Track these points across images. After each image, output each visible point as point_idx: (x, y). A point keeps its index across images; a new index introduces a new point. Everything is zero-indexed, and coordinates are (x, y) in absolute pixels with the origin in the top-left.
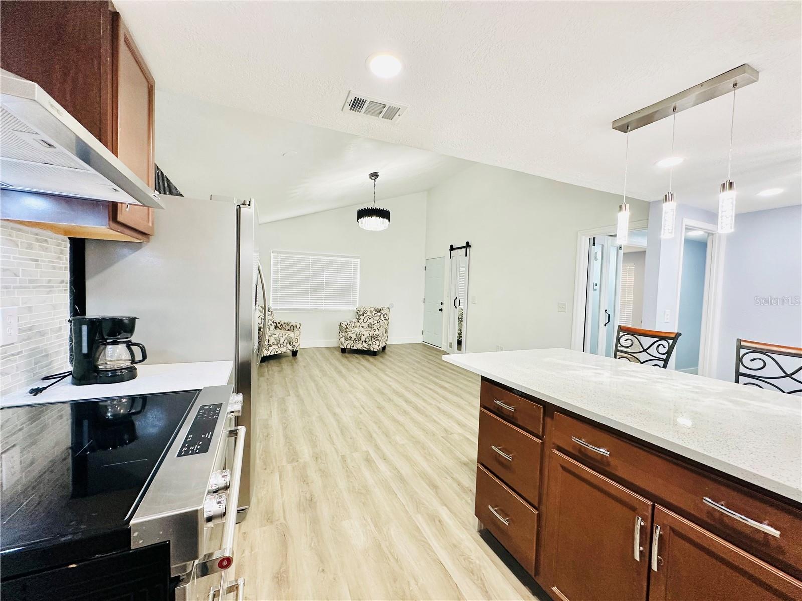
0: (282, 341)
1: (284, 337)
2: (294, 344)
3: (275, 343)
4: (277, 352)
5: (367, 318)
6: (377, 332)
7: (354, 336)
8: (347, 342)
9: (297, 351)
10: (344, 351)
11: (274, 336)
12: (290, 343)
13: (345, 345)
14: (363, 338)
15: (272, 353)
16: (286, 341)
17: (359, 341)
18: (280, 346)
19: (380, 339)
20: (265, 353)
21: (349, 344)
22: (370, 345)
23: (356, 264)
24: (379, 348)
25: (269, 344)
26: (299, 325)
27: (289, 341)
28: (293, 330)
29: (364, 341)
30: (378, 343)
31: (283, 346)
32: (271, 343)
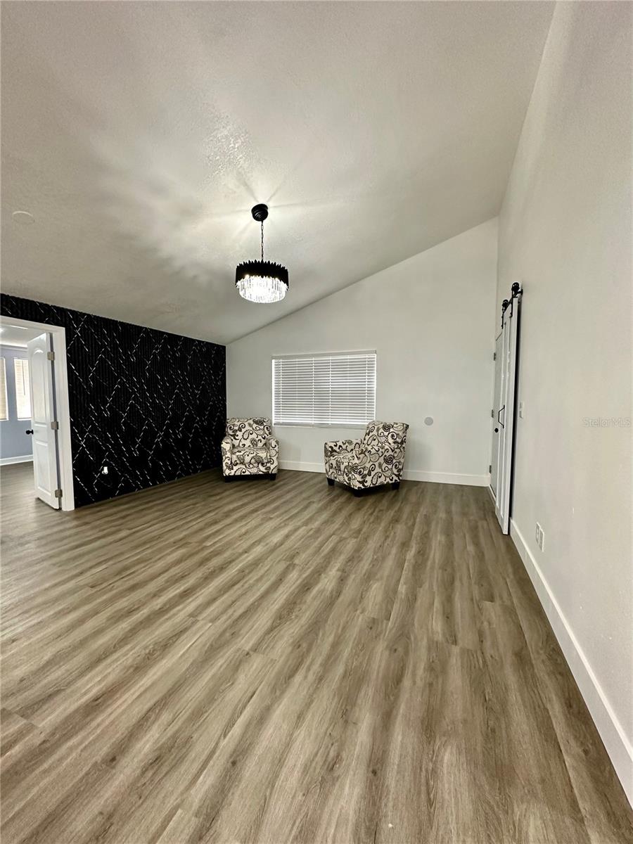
0: (247, 459)
1: (251, 456)
2: (268, 465)
3: (238, 462)
4: (244, 472)
5: (371, 438)
6: (356, 461)
7: (334, 465)
8: (331, 471)
9: (275, 474)
10: (331, 482)
11: (238, 454)
12: (263, 464)
13: (330, 473)
14: (342, 467)
15: (238, 473)
16: (253, 461)
17: (340, 470)
18: (247, 465)
19: (366, 472)
20: (227, 472)
21: (332, 474)
22: (349, 479)
23: (371, 361)
24: (364, 485)
25: (231, 463)
26: (275, 444)
27: (260, 462)
28: (269, 449)
29: (344, 472)
30: (359, 478)
31: (251, 466)
32: (233, 462)
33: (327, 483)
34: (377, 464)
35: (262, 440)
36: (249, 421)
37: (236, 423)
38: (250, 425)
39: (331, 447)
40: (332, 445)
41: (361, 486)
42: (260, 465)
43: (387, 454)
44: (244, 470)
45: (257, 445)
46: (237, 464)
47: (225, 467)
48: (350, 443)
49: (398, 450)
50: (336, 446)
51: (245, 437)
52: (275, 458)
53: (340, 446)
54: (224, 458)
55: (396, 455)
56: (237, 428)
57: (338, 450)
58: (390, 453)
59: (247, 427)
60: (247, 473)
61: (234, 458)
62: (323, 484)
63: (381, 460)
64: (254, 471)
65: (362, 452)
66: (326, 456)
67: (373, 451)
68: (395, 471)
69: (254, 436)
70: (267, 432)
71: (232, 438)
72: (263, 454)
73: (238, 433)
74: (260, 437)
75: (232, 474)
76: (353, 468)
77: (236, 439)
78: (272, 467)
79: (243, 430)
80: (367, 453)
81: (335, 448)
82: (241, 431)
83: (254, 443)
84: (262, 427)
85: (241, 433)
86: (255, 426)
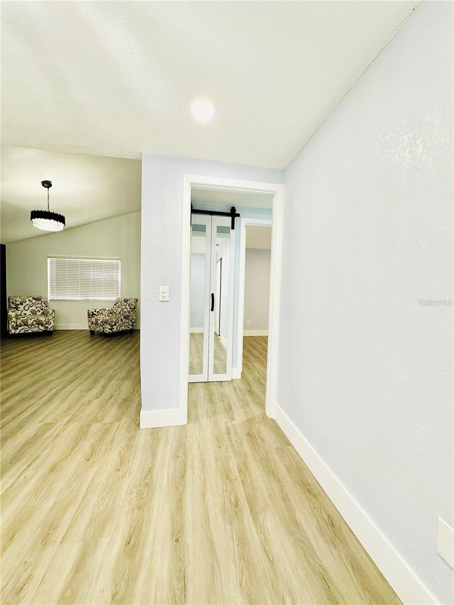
0: (30, 322)
1: (33, 320)
2: (47, 325)
3: (22, 324)
4: (27, 331)
6: (107, 318)
7: (94, 322)
8: (92, 326)
9: (52, 331)
10: (92, 332)
11: (22, 319)
12: (42, 325)
14: (99, 322)
15: (22, 332)
16: (34, 323)
17: (98, 324)
18: (30, 326)
19: (113, 324)
20: (13, 331)
21: (93, 327)
22: (103, 328)
23: (117, 265)
24: (112, 331)
25: (16, 325)
26: (52, 312)
27: (40, 323)
28: (47, 315)
29: (100, 325)
30: (109, 327)
31: (33, 327)
32: (18, 324)
33: (90, 333)
34: (120, 319)
35: (41, 310)
36: (29, 298)
37: (18, 299)
38: (30, 300)
39: (92, 312)
40: (93, 311)
41: (110, 331)
42: (40, 326)
43: (126, 314)
44: (27, 330)
45: (36, 314)
46: (21, 325)
47: (11, 328)
48: (105, 310)
49: (132, 312)
50: (95, 311)
51: (26, 308)
52: (51, 321)
53: (98, 312)
54: (10, 322)
55: (131, 315)
56: (19, 303)
57: (97, 314)
58: (127, 313)
59: (28, 302)
60: (30, 331)
61: (19, 321)
62: (87, 334)
63: (122, 317)
64: (36, 330)
65: (111, 313)
66: (89, 317)
67: (117, 313)
68: (131, 323)
69: (34, 308)
70: (44, 306)
71: (15, 309)
72: (43, 319)
73: (20, 306)
74: (39, 309)
75: (17, 332)
76: (106, 322)
77: (18, 310)
78: (50, 327)
79: (24, 304)
80: (113, 314)
81: (94, 313)
82: (22, 304)
83: (34, 313)
84: (40, 302)
85: (23, 306)
86: (34, 301)
